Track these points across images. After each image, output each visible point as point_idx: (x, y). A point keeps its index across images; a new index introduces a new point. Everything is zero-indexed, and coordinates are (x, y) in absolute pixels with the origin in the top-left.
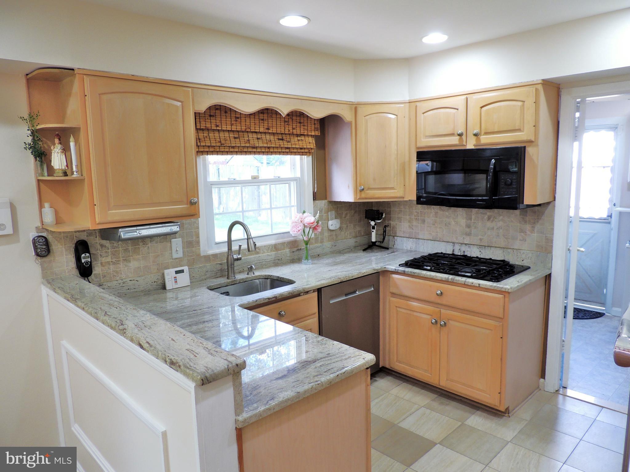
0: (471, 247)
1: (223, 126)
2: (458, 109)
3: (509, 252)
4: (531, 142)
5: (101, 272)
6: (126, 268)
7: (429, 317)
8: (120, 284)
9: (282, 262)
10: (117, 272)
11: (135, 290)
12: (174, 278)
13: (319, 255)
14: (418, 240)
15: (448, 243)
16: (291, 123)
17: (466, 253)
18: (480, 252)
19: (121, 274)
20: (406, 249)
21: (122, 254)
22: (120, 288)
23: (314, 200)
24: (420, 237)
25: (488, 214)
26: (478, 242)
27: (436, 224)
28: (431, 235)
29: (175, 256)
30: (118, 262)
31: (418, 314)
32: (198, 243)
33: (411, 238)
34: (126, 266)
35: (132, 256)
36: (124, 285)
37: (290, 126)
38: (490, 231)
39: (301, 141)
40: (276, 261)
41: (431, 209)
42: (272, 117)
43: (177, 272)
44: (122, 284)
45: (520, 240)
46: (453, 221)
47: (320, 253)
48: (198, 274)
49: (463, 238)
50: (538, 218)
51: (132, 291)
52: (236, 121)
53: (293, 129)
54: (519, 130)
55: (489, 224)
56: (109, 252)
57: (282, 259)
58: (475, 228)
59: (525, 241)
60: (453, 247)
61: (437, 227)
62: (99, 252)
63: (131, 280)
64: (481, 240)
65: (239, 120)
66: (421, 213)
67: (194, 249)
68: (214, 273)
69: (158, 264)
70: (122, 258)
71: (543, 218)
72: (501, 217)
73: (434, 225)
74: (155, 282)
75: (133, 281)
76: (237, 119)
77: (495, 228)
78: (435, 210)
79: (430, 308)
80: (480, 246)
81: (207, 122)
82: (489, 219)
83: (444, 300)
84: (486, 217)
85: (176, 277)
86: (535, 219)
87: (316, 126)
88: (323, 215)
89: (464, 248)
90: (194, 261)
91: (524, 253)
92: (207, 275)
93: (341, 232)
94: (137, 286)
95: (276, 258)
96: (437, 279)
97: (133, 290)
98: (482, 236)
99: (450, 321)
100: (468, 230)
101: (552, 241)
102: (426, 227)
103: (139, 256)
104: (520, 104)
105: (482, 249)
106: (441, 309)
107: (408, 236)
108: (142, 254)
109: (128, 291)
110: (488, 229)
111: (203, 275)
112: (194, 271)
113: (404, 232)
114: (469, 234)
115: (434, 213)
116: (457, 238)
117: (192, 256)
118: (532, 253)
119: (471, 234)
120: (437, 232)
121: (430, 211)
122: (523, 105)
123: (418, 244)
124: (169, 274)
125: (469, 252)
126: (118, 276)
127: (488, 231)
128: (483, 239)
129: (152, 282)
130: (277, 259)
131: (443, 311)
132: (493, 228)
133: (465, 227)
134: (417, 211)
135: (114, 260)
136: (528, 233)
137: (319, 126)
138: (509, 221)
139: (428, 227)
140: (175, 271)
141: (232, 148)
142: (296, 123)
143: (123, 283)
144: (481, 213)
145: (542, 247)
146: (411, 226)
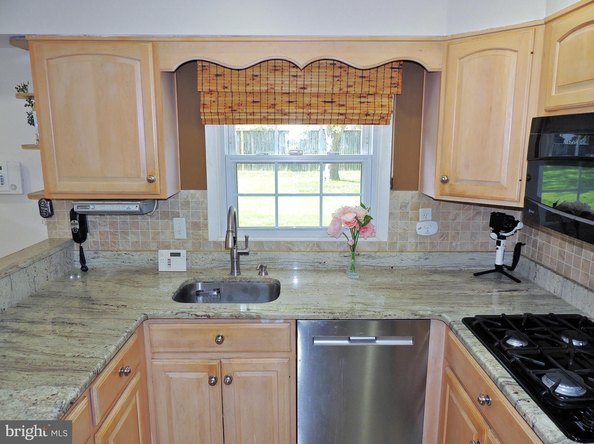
1: (233, 88)
5: (99, 240)
6: (124, 241)
8: (115, 255)
9: (326, 266)
10: (115, 243)
11: (131, 264)
12: (168, 260)
13: (392, 268)
16: (344, 78)
19: (119, 245)
20: (547, 290)
21: (120, 226)
22: (115, 259)
23: (392, 188)
29: (177, 236)
30: (117, 233)
32: (206, 225)
34: (124, 238)
35: (130, 229)
36: (119, 257)
37: (342, 83)
39: (366, 103)
40: (316, 264)
42: (312, 72)
43: (172, 255)
44: (116, 255)
47: (395, 265)
48: (202, 261)
51: (126, 264)
52: (253, 80)
53: (348, 86)
56: (107, 222)
57: (326, 262)
62: (97, 220)
63: (126, 254)
65: (258, 79)
67: (201, 232)
68: (223, 263)
69: (158, 242)
70: (121, 229)
74: (151, 260)
75: (128, 255)
76: (254, 78)
81: (212, 83)
85: (170, 260)
87: (395, 81)
88: (408, 213)
90: (200, 245)
92: (214, 264)
93: (443, 240)
94: (132, 261)
95: (316, 260)
97: (128, 264)
103: (137, 230)
108: (141, 229)
109: (123, 263)
111: (209, 263)
112: (197, 256)
117: (198, 239)
124: (164, 255)
126: (115, 247)
129: (148, 260)
130: (318, 262)
135: (112, 230)
137: (400, 81)
140: (171, 253)
141: (251, 115)
142: (355, 78)
143: (118, 255)
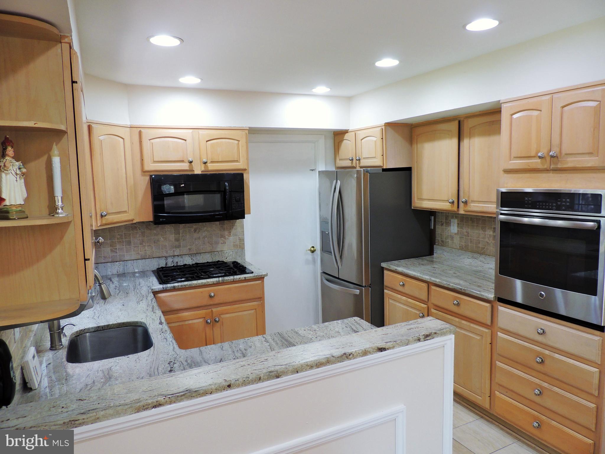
0: (183, 257)
2: (185, 140)
3: (215, 254)
4: (245, 170)
7: (201, 320)
14: (125, 262)
15: (160, 258)
17: (179, 263)
18: (192, 259)
20: (111, 274)
24: (126, 258)
25: (194, 227)
26: (188, 252)
27: (144, 243)
28: (139, 254)
31: (190, 322)
33: (117, 262)
38: (197, 241)
41: (137, 229)
45: (222, 244)
46: (162, 238)
49: (173, 251)
50: (233, 225)
54: (237, 161)
55: (196, 235)
58: (184, 240)
59: (225, 243)
60: (166, 261)
61: (146, 245)
64: (190, 249)
66: (125, 235)
71: (236, 224)
72: (205, 228)
73: (142, 244)
77: (201, 238)
78: (141, 230)
79: (202, 312)
80: (191, 255)
82: (195, 231)
83: (216, 300)
84: (193, 230)
86: (231, 226)
89: (176, 259)
91: (227, 253)
96: (208, 285)
98: (190, 246)
99: (222, 316)
100: (177, 243)
101: (243, 240)
102: (132, 248)
104: (236, 142)
105: (193, 257)
106: (212, 309)
107: (110, 260)
110: (195, 239)
113: (105, 257)
114: (179, 247)
115: (140, 233)
116: (167, 252)
118: (233, 251)
119: (180, 246)
120: (145, 251)
121: (136, 232)
122: (239, 143)
123: (126, 265)
125: (181, 262)
127: (196, 241)
128: (191, 248)
131: (214, 310)
132: (199, 238)
133: (174, 241)
134: (120, 233)
136: (227, 237)
138: (211, 230)
139: (135, 247)
140: (33, 357)
144: (188, 227)
145: (238, 246)
146: (114, 249)
